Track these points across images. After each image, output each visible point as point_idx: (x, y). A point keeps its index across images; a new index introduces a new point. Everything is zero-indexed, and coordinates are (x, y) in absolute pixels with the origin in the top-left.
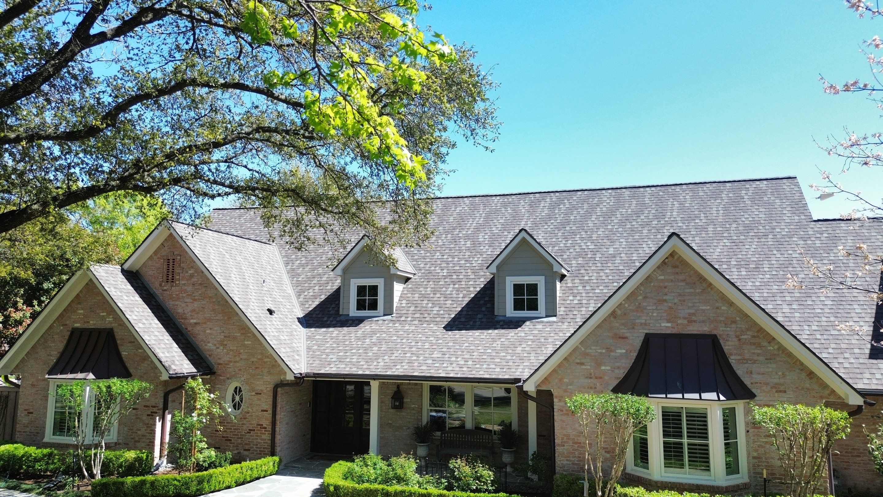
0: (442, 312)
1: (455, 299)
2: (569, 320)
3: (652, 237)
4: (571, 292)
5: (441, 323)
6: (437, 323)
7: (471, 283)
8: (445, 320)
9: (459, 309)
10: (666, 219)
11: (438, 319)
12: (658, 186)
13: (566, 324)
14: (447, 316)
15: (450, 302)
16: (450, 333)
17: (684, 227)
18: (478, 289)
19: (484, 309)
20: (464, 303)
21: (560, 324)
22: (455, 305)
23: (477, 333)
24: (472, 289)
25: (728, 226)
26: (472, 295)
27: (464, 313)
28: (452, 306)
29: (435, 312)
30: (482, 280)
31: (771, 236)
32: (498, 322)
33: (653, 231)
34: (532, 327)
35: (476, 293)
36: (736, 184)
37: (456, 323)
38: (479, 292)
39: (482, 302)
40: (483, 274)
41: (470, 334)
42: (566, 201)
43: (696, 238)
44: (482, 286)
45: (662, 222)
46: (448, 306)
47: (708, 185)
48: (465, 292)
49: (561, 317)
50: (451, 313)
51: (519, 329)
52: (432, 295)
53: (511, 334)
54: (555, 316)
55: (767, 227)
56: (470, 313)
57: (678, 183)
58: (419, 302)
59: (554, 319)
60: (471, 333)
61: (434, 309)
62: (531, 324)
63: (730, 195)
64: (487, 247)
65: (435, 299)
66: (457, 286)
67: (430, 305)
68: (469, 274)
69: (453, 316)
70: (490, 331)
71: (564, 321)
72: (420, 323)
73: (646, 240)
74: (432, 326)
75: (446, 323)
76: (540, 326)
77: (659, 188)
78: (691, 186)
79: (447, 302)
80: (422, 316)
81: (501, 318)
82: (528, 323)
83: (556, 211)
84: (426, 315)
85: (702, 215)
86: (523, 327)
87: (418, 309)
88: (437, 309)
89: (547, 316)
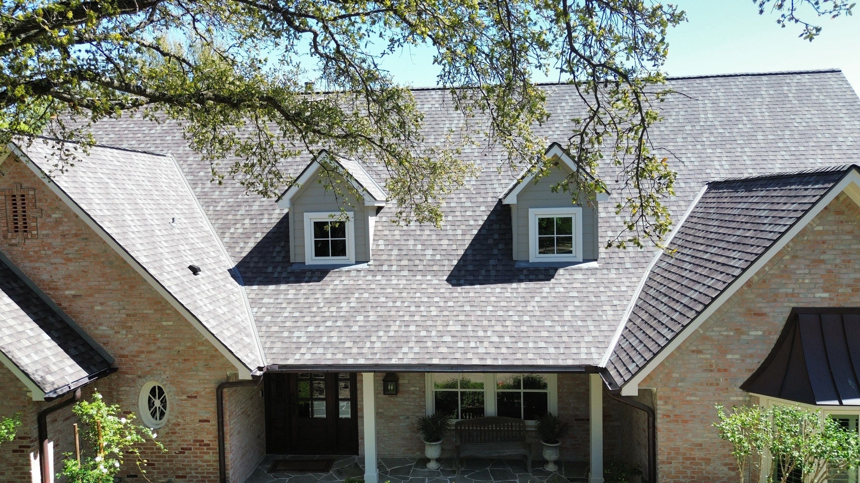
0: (438, 257)
1: (452, 238)
2: (616, 266)
3: (690, 147)
4: (607, 224)
5: (440, 274)
6: (435, 274)
7: (468, 213)
8: (446, 268)
9: (462, 252)
10: (702, 124)
11: (435, 268)
12: (678, 79)
13: (613, 271)
14: (446, 262)
15: (447, 242)
16: (459, 289)
17: (727, 135)
18: (481, 223)
19: (495, 252)
20: (467, 243)
21: (605, 271)
22: (454, 247)
23: (498, 288)
24: (472, 222)
25: (780, 133)
26: (475, 232)
27: (470, 258)
28: (449, 248)
29: (429, 257)
30: (483, 208)
31: (834, 147)
32: (521, 270)
33: (689, 139)
34: (568, 277)
35: (479, 228)
36: (774, 77)
37: (463, 273)
38: (483, 226)
39: (490, 241)
40: (481, 200)
41: (488, 290)
42: (567, 98)
43: (746, 150)
44: (485, 218)
45: (698, 128)
46: (445, 247)
47: (740, 79)
48: (463, 227)
49: (603, 261)
50: (451, 258)
51: (553, 281)
52: (418, 232)
53: (545, 287)
54: (596, 260)
55: (827, 135)
56: (478, 258)
57: (703, 75)
58: (403, 242)
59: (593, 264)
60: (488, 288)
61: (427, 252)
62: (566, 272)
63: (771, 92)
64: (478, 162)
65: (424, 237)
66: (450, 218)
67: (419, 247)
68: (463, 200)
69: (455, 262)
70: (514, 285)
71: (609, 266)
72: (411, 273)
73: (684, 152)
74: (429, 278)
75: (448, 273)
76: (579, 276)
77: (680, 82)
78: (720, 80)
79: (442, 242)
80: (411, 263)
81: (523, 265)
82: (561, 271)
83: (559, 111)
84: (417, 262)
85: (745, 118)
86: (556, 277)
87: (404, 253)
88: (430, 252)
89: (585, 261)
